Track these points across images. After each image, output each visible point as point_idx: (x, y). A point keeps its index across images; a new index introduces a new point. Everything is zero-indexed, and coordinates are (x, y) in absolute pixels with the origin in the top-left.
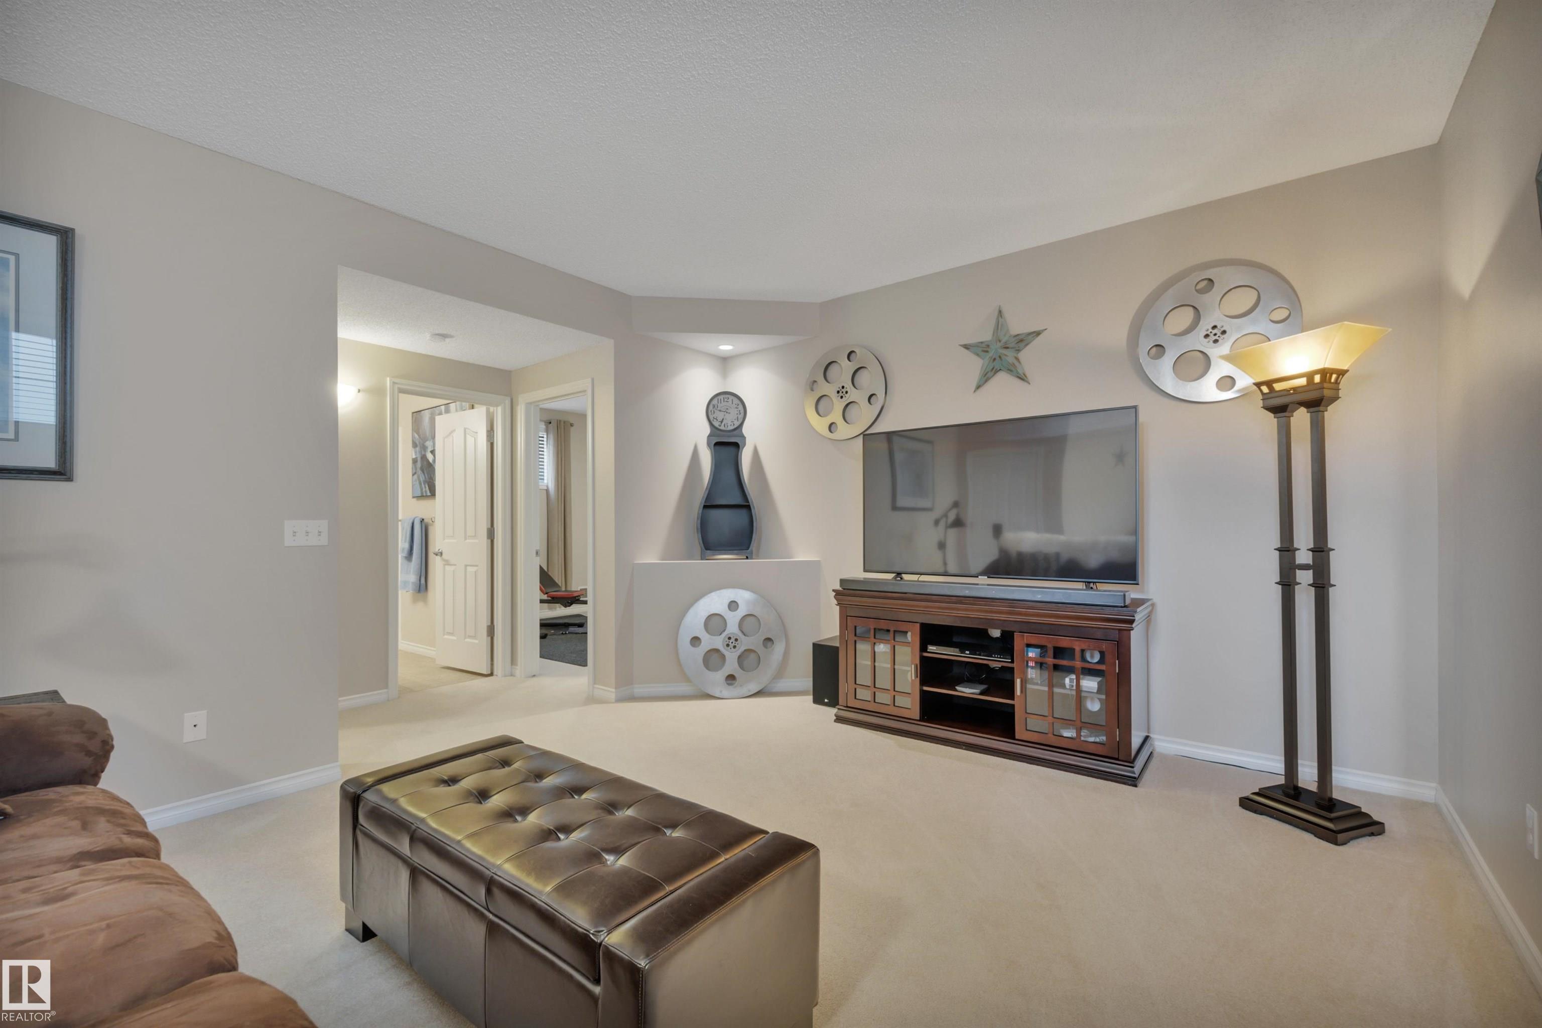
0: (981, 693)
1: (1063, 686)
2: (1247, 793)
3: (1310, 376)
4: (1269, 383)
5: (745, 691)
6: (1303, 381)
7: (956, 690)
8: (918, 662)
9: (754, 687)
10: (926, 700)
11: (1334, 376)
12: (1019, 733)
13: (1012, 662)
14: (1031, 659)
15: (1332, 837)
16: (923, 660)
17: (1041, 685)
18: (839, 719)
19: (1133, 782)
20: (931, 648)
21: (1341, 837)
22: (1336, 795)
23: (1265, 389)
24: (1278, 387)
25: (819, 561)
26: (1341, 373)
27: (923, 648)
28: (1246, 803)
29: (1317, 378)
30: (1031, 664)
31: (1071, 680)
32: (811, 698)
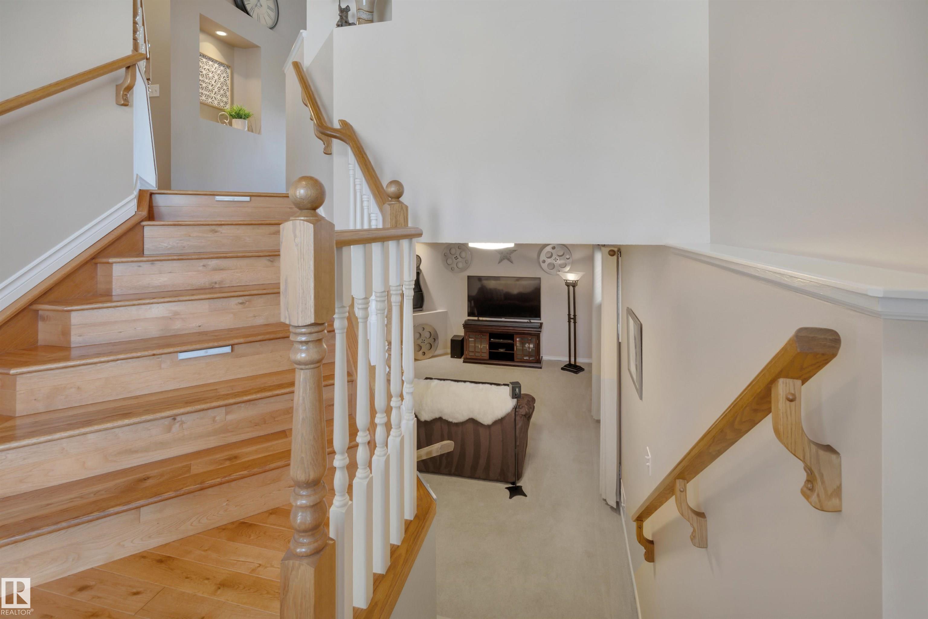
0: (505, 351)
1: (525, 347)
2: (562, 367)
3: (573, 281)
4: (566, 280)
5: (428, 357)
6: (572, 282)
7: (498, 350)
8: (488, 343)
9: (431, 355)
10: (490, 353)
11: (577, 282)
12: (515, 360)
13: (514, 342)
14: (518, 341)
15: (576, 373)
16: (490, 343)
17: (520, 347)
18: (464, 362)
19: (541, 368)
20: (492, 340)
21: (578, 372)
22: (577, 364)
23: (566, 281)
24: (568, 281)
25: (447, 311)
26: (578, 281)
27: (490, 340)
28: (562, 369)
29: (574, 282)
30: (518, 342)
31: (527, 345)
32: (450, 356)
